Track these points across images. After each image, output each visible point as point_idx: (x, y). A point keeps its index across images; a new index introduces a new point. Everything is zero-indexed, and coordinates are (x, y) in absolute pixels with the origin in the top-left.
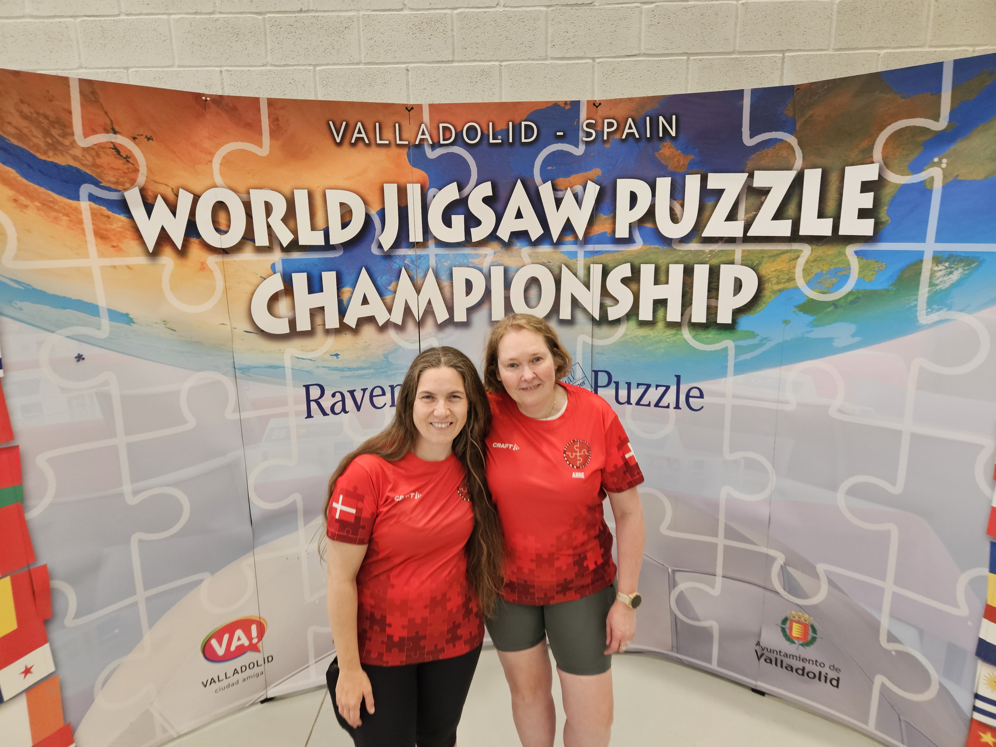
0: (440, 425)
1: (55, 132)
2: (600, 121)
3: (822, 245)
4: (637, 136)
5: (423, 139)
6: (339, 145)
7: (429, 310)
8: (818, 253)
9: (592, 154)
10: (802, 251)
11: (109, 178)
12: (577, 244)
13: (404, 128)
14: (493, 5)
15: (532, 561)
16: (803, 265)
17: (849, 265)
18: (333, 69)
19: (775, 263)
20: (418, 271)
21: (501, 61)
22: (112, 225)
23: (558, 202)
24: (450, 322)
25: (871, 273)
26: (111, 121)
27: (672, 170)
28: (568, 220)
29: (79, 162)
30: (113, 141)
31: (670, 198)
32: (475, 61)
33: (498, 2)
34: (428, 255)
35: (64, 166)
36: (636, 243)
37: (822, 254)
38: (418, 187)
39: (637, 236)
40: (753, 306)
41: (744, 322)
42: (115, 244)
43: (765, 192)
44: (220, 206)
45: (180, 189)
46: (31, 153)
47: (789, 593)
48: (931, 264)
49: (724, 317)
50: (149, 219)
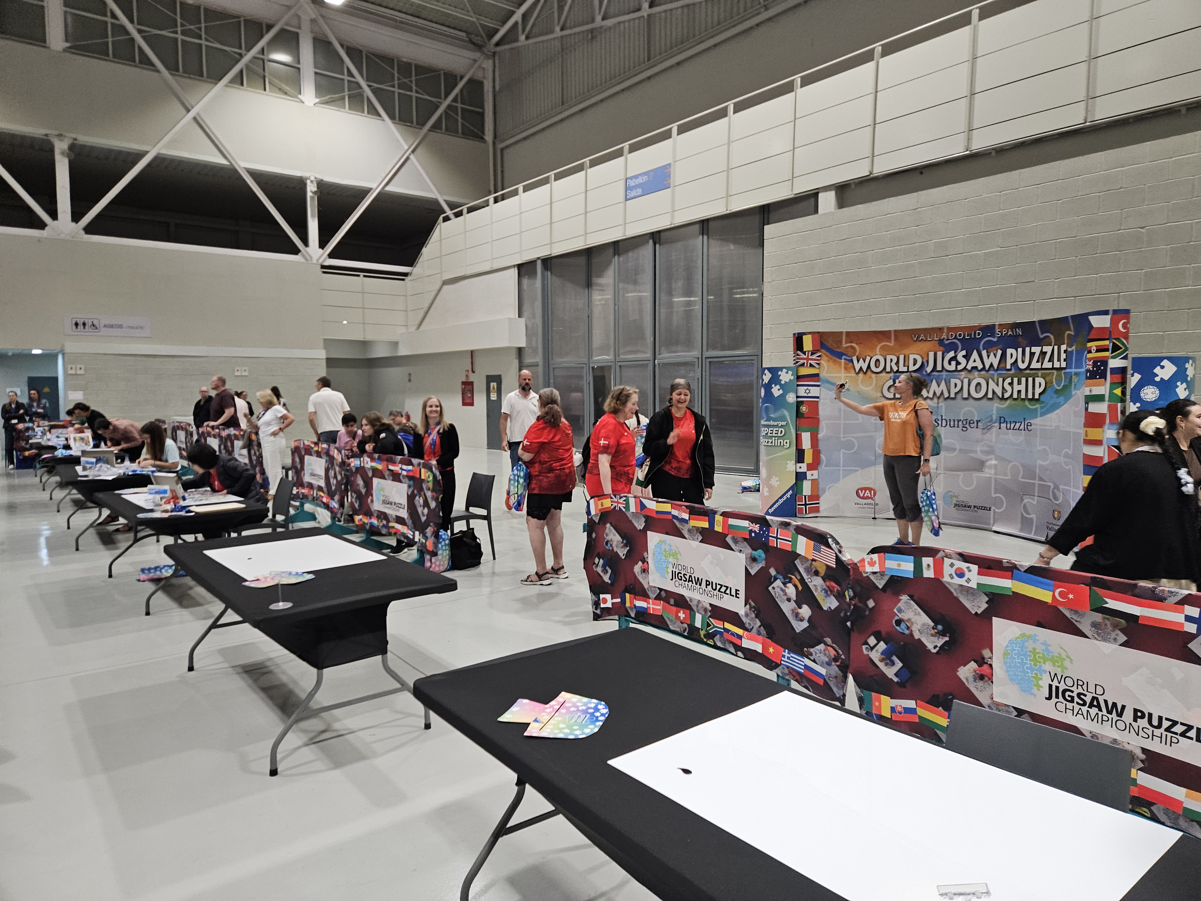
1: (839, 344)
2: (1002, 330)
4: (1012, 335)
5: (944, 338)
6: (915, 341)
7: (942, 393)
9: (999, 341)
10: (1054, 373)
11: (849, 354)
12: (994, 371)
13: (937, 335)
16: (1054, 377)
17: (1063, 377)
19: (1049, 377)
20: (939, 380)
22: (849, 366)
23: (988, 356)
26: (852, 340)
27: (1021, 346)
28: (991, 363)
29: (843, 350)
30: (851, 345)
31: (1021, 355)
34: (943, 375)
35: (839, 352)
36: (1012, 370)
37: (1058, 374)
40: (1044, 392)
41: (1042, 398)
42: (848, 370)
44: (878, 360)
45: (867, 356)
46: (833, 349)
47: (1054, 500)
48: (1074, 376)
49: (1037, 396)
50: (858, 364)
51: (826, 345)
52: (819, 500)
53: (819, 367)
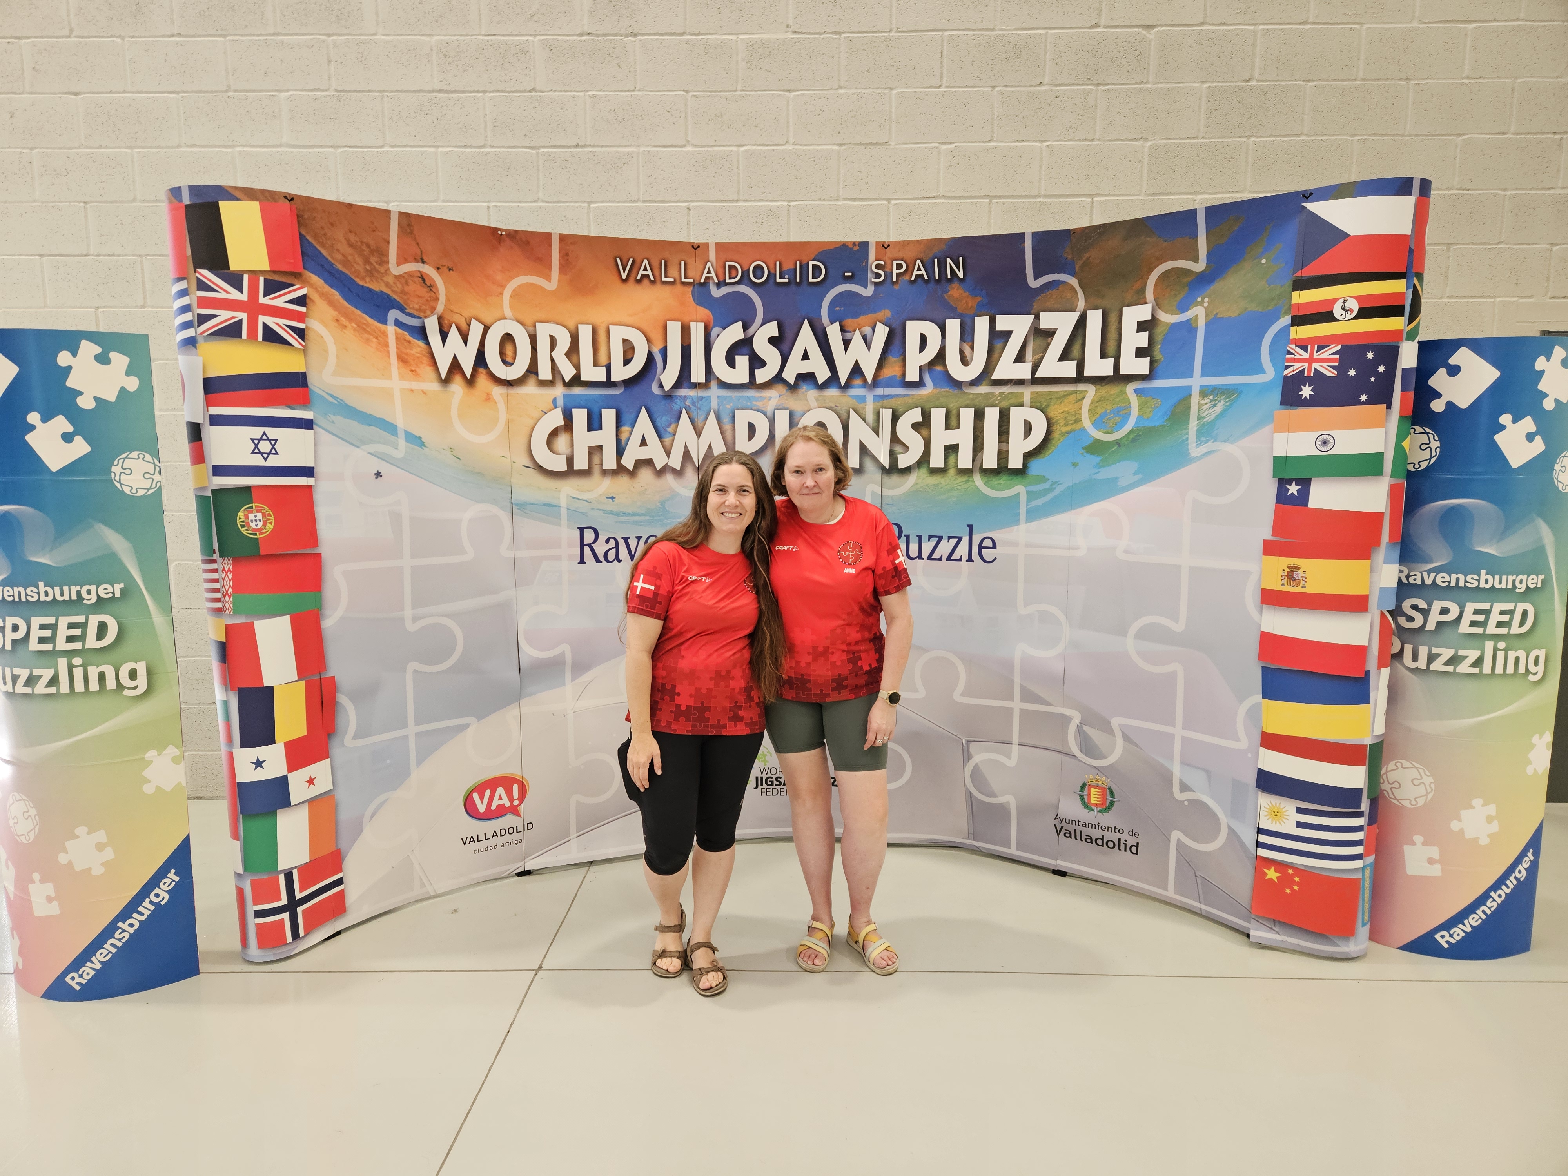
0: (730, 515)
1: (373, 260)
2: (889, 262)
3: (1105, 385)
4: (926, 278)
5: (709, 277)
6: (625, 281)
8: (1102, 393)
9: (881, 295)
10: (1086, 391)
11: (413, 305)
12: (865, 388)
13: (688, 266)
14: (782, 143)
15: (809, 653)
16: (1089, 406)
17: (1130, 403)
18: (609, 206)
19: (1062, 404)
20: (700, 413)
21: (790, 201)
22: (411, 350)
23: (846, 344)
25: (1149, 410)
26: (421, 251)
27: (961, 312)
28: (857, 362)
29: (390, 288)
30: (421, 270)
31: (961, 339)
32: (762, 200)
34: (710, 396)
35: (377, 292)
36: (926, 386)
37: (1105, 394)
38: (702, 326)
39: (927, 379)
40: (1043, 449)
41: (1036, 466)
42: (413, 369)
43: (1050, 334)
44: (508, 338)
45: (473, 319)
46: (352, 278)
47: (1086, 755)
48: (1198, 398)
49: (1015, 461)
50: (444, 345)
51: (327, 259)
52: (340, 870)
53: (302, 348)
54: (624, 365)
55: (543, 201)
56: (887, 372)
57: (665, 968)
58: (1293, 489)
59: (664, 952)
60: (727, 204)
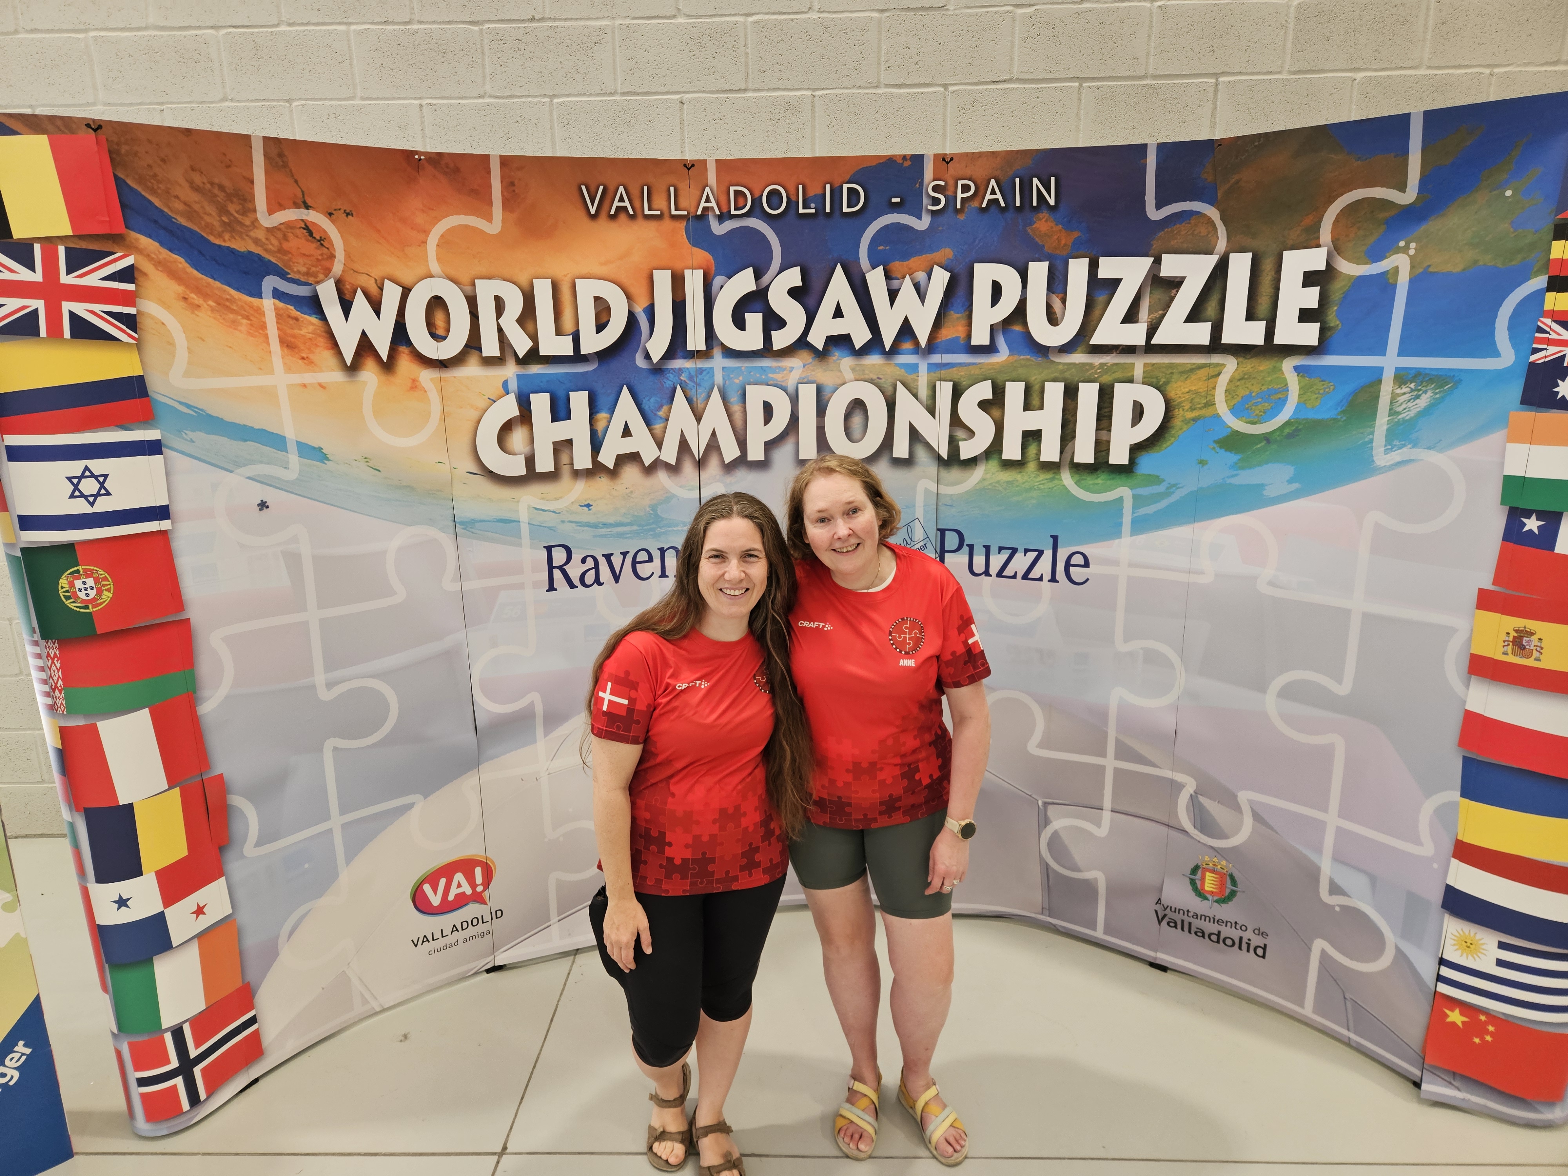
0: (732, 593)
1: (232, 208)
2: (951, 182)
3: (1252, 357)
4: (1003, 204)
5: (708, 207)
6: (594, 217)
7: (713, 445)
8: (1246, 369)
9: (940, 228)
10: (1224, 365)
11: (298, 268)
12: (918, 354)
13: (682, 193)
14: (804, 10)
15: (848, 770)
16: (1226, 385)
17: (1287, 385)
18: (577, 102)
19: (1188, 381)
20: (699, 391)
21: (815, 90)
22: (301, 330)
23: (893, 295)
24: (742, 461)
25: (1316, 396)
26: (303, 192)
27: (1050, 252)
28: (906, 320)
29: (261, 246)
30: (303, 218)
31: (1048, 289)
32: (778, 89)
33: (811, 5)
34: (712, 369)
35: (243, 253)
36: (999, 352)
37: (1252, 370)
38: (699, 274)
39: (1001, 343)
40: (1158, 441)
41: (1147, 463)
42: (304, 355)
43: (1176, 283)
44: (436, 304)
45: (386, 281)
46: (202, 237)
47: (1201, 832)
48: (1392, 385)
49: (1119, 455)
50: (347, 321)
51: (162, 211)
52: (252, 1007)
53: (135, 342)
54: (597, 333)
55: (491, 96)
56: (948, 333)
57: (664, 1157)
58: (1532, 524)
59: (664, 1132)
60: (732, 95)
